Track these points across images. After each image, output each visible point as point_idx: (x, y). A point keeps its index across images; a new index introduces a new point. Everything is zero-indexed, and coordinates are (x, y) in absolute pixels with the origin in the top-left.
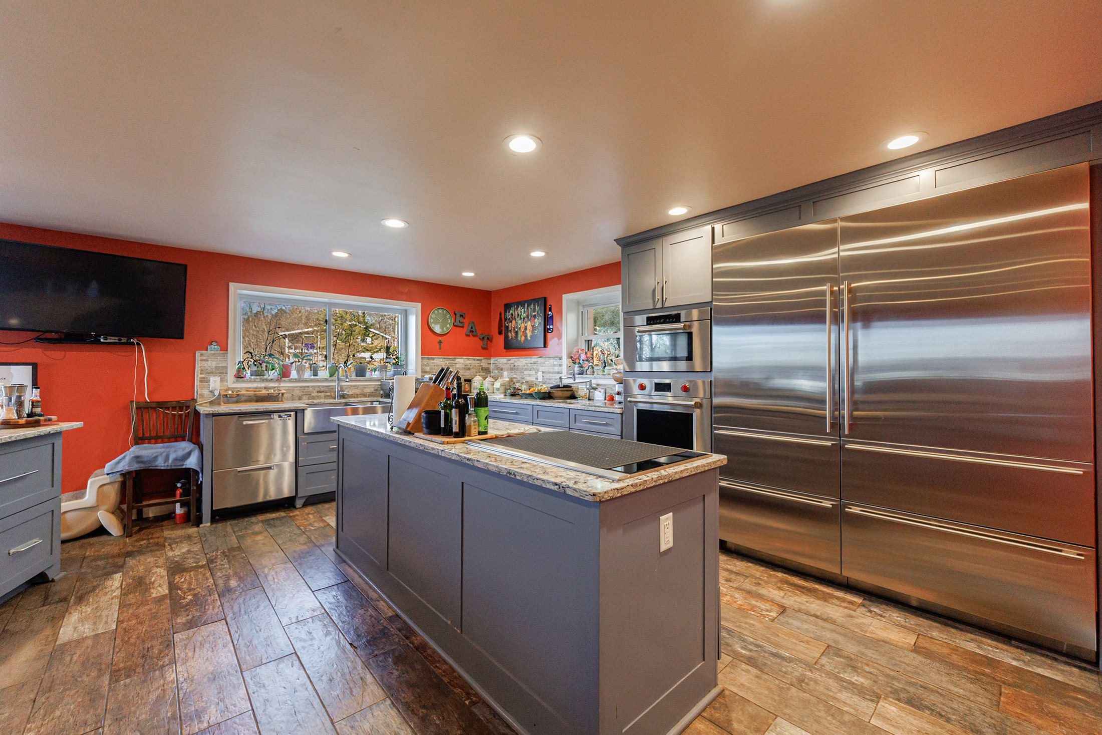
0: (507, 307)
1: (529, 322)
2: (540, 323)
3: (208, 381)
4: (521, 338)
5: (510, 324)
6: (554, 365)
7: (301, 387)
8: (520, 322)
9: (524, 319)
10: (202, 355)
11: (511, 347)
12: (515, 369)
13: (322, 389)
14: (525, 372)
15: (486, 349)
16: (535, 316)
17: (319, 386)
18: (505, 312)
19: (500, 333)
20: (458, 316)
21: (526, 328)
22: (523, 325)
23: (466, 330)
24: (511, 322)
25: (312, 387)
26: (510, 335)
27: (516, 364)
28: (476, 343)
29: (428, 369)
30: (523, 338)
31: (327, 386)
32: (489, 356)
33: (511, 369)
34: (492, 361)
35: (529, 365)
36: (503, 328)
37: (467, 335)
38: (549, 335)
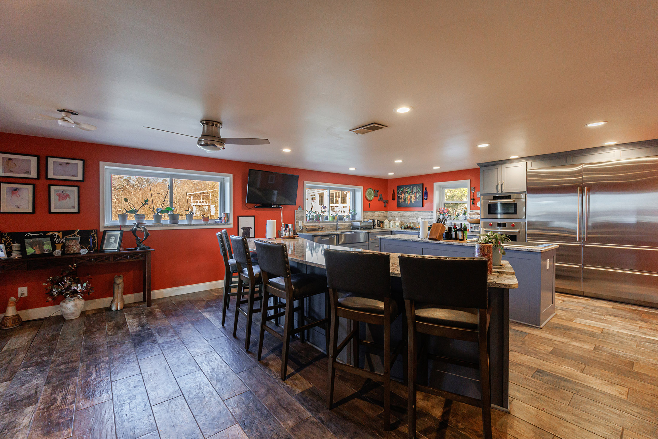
0: (399, 187)
1: (413, 195)
2: (420, 196)
3: (299, 223)
4: (408, 202)
5: (401, 195)
6: (428, 215)
7: (325, 225)
8: (407, 194)
9: (410, 193)
10: (297, 212)
11: (400, 206)
12: (403, 217)
13: (332, 226)
14: (410, 218)
15: (386, 207)
16: (417, 192)
17: (330, 225)
18: (398, 189)
19: (393, 199)
20: (376, 192)
21: (411, 198)
22: (409, 196)
23: (379, 198)
24: (402, 194)
25: (329, 225)
26: (401, 200)
27: (404, 214)
28: (382, 204)
29: (365, 217)
30: (409, 202)
31: (333, 225)
32: (386, 211)
33: (401, 217)
34: (388, 213)
35: (413, 215)
36: (396, 197)
37: (379, 201)
38: (425, 201)
